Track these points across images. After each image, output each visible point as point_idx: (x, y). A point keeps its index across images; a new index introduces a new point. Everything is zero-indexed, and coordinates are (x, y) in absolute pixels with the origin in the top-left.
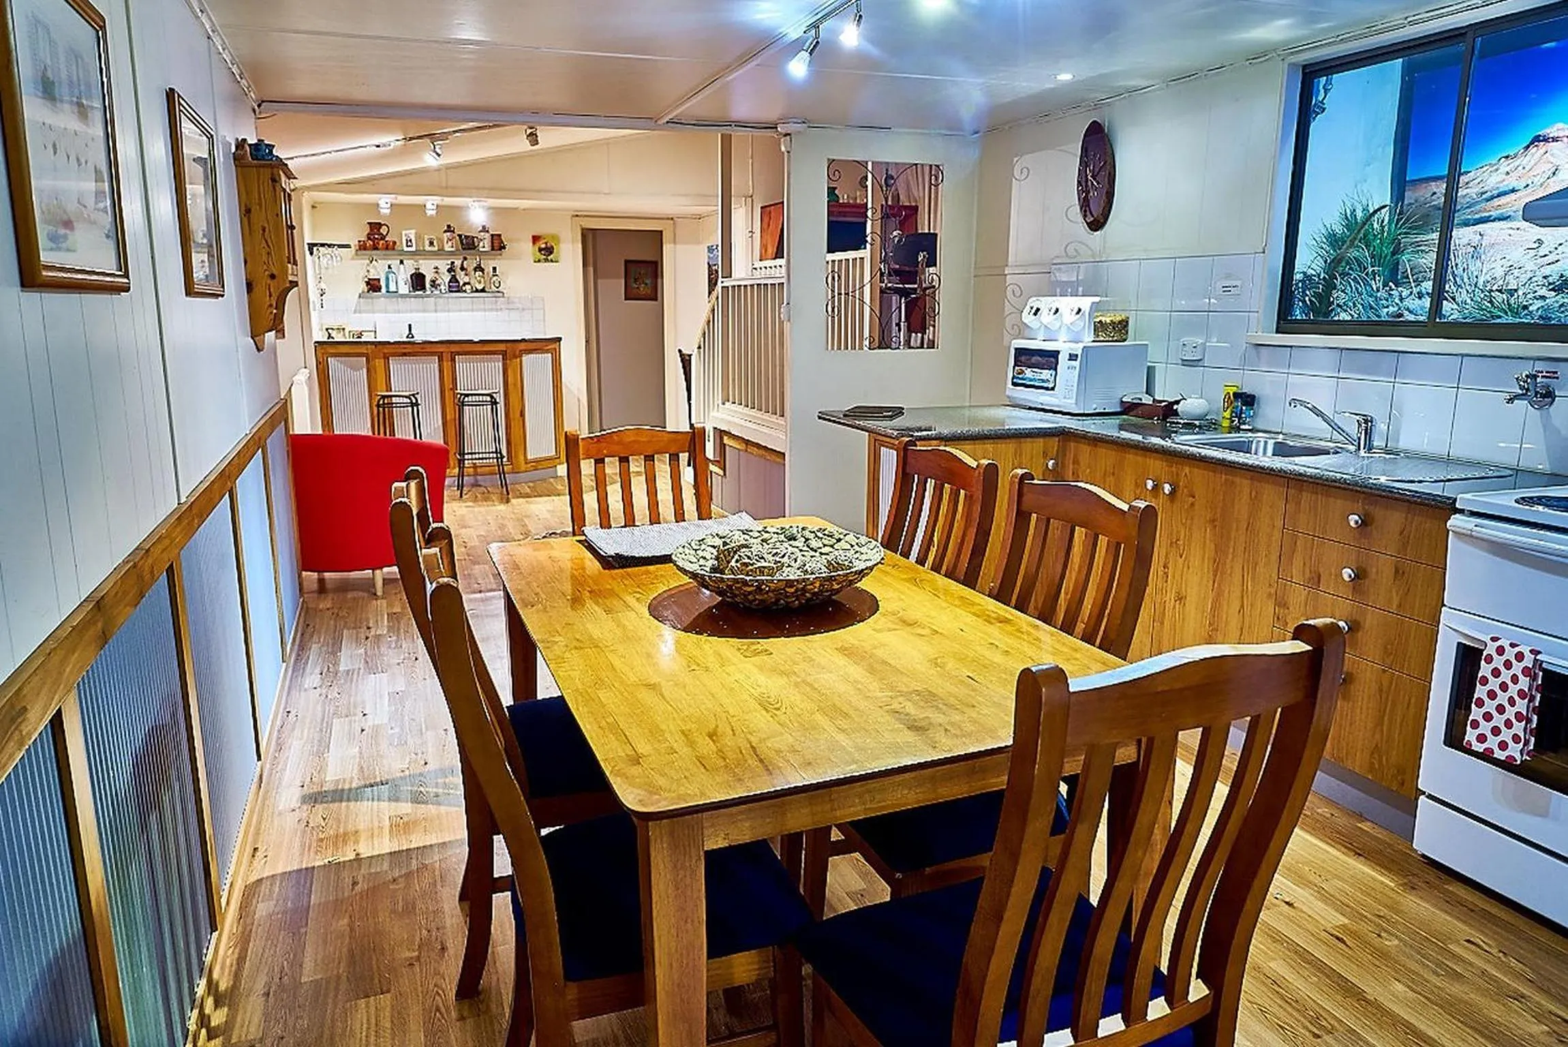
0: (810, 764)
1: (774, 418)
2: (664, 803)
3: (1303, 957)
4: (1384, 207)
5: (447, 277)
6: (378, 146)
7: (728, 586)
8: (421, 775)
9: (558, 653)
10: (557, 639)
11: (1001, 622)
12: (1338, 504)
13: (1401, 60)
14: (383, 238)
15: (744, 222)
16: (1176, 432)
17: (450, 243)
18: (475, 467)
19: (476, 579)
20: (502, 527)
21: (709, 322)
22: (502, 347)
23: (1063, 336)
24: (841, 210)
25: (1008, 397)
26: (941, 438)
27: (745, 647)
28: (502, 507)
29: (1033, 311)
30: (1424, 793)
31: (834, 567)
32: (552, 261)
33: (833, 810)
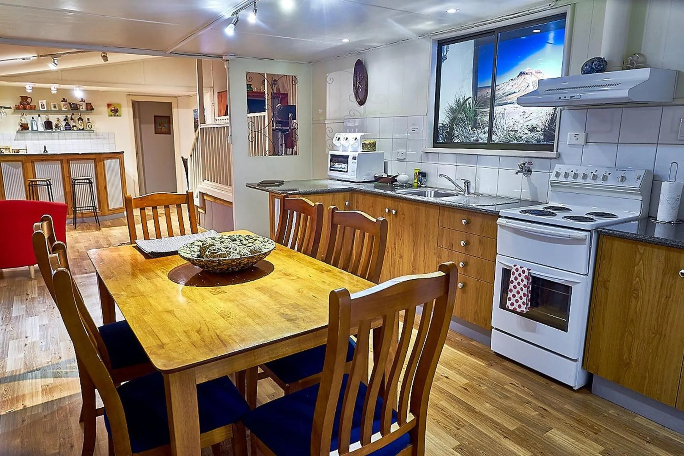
0: (244, 340)
1: (227, 187)
2: (176, 365)
3: (452, 398)
4: (470, 98)
5: (64, 123)
6: (24, 59)
7: (205, 263)
8: (57, 364)
9: (124, 300)
10: (123, 293)
11: (326, 272)
12: (458, 216)
13: (473, 40)
14: (29, 104)
15: (210, 99)
16: (397, 188)
17: (65, 107)
18: (82, 213)
19: (84, 267)
20: (97, 242)
21: (195, 144)
22: (94, 156)
23: (350, 149)
24: (254, 94)
25: (329, 175)
26: (300, 194)
27: (214, 290)
28: (97, 232)
29: (337, 139)
30: (493, 328)
31: (253, 252)
32: (118, 116)
33: (255, 360)
